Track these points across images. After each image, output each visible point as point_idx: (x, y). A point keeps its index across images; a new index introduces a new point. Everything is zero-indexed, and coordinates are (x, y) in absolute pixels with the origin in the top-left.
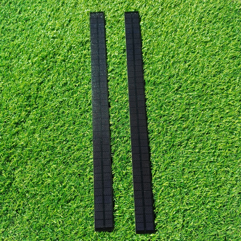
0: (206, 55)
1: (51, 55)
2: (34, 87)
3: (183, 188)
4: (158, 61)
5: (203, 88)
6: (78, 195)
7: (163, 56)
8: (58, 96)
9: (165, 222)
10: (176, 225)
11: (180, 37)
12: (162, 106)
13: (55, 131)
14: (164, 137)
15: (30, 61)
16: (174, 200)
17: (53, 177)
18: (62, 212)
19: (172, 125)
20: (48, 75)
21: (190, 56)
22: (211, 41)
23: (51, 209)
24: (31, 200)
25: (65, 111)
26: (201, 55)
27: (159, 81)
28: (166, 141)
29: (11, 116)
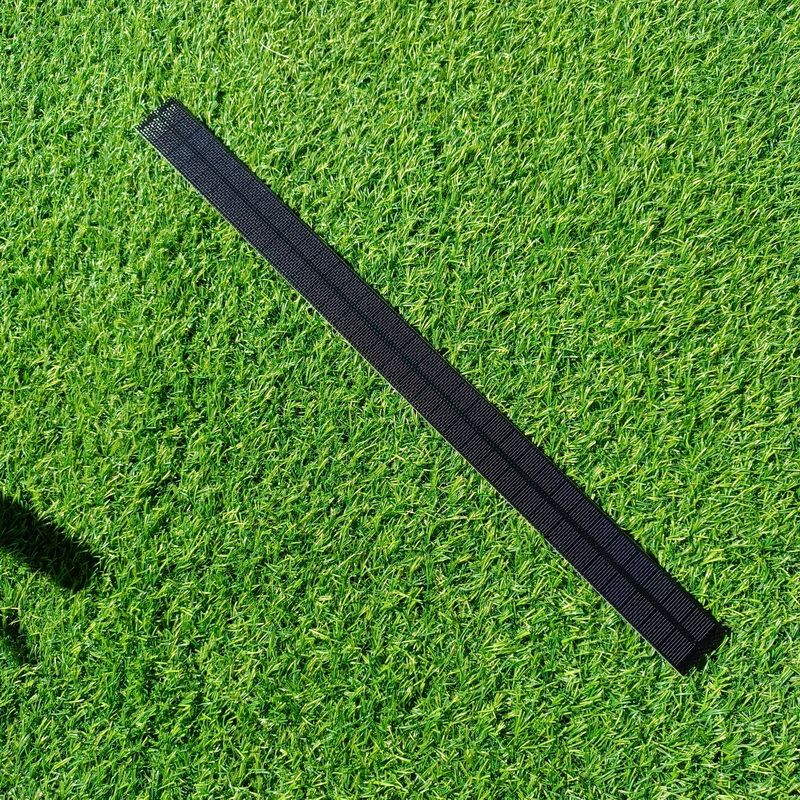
0: (712, 94)
1: (194, 231)
2: (171, 354)
3: (772, 554)
4: (563, 154)
5: (737, 206)
6: (435, 674)
7: (572, 134)
8: (264, 363)
9: (749, 680)
10: (787, 681)
11: (610, 55)
12: (622, 301)
13: (287, 481)
14: (662, 403)
15: (128, 270)
16: (759, 601)
17: (332, 637)
18: (401, 745)
19: (672, 355)
20: (207, 302)
21: (661, 110)
22: (714, 40)
23: (359, 747)
24: (284, 735)
25: (300, 406)
26: (697, 98)
27: (585, 220)
28: (670, 414)
29: (123, 473)
